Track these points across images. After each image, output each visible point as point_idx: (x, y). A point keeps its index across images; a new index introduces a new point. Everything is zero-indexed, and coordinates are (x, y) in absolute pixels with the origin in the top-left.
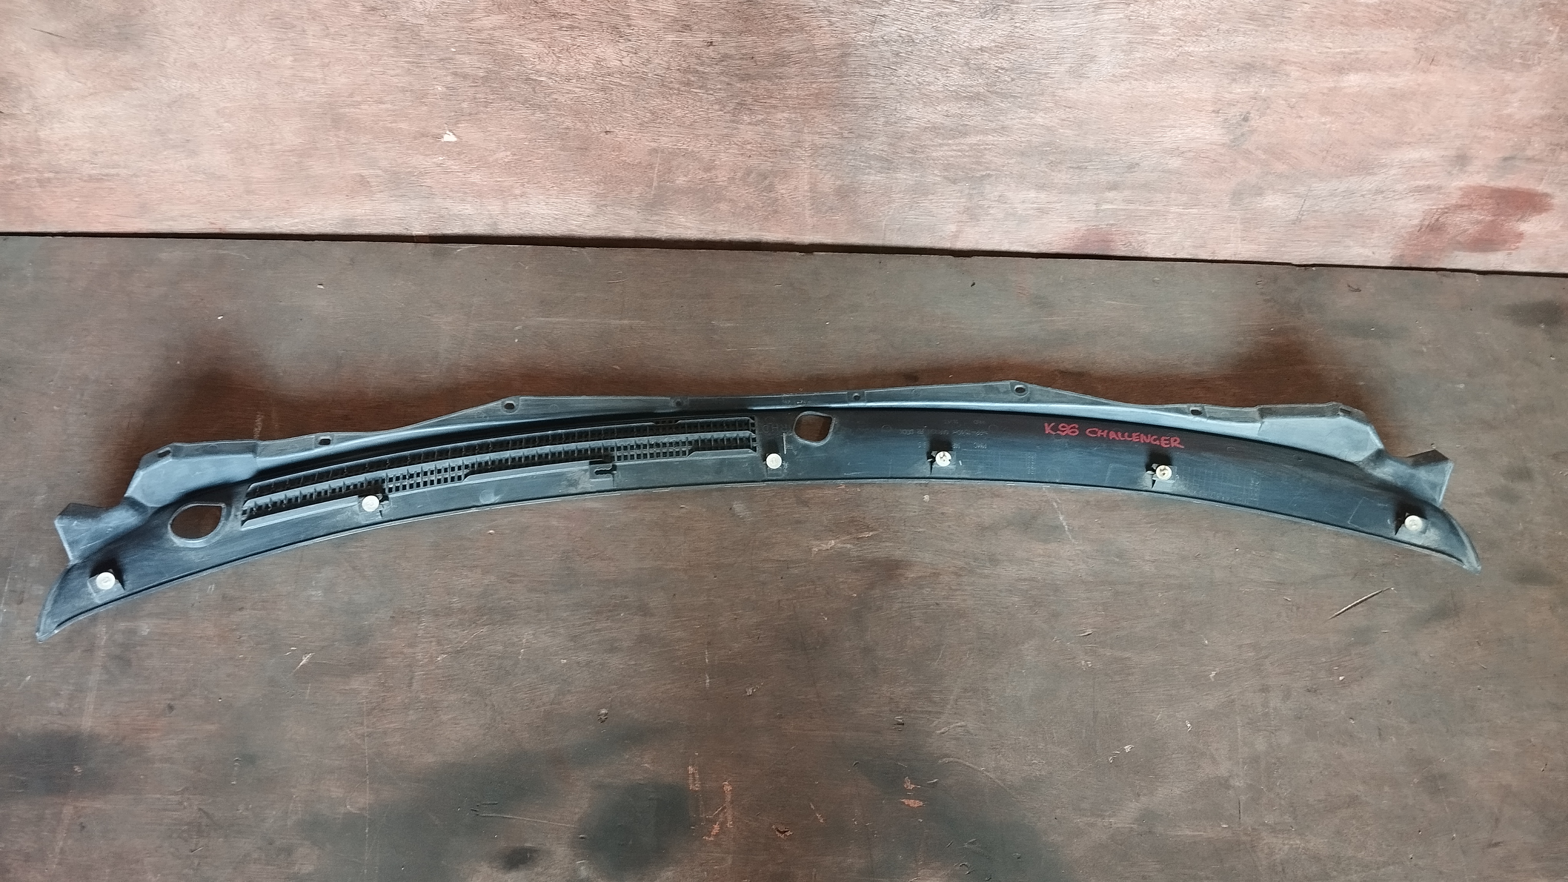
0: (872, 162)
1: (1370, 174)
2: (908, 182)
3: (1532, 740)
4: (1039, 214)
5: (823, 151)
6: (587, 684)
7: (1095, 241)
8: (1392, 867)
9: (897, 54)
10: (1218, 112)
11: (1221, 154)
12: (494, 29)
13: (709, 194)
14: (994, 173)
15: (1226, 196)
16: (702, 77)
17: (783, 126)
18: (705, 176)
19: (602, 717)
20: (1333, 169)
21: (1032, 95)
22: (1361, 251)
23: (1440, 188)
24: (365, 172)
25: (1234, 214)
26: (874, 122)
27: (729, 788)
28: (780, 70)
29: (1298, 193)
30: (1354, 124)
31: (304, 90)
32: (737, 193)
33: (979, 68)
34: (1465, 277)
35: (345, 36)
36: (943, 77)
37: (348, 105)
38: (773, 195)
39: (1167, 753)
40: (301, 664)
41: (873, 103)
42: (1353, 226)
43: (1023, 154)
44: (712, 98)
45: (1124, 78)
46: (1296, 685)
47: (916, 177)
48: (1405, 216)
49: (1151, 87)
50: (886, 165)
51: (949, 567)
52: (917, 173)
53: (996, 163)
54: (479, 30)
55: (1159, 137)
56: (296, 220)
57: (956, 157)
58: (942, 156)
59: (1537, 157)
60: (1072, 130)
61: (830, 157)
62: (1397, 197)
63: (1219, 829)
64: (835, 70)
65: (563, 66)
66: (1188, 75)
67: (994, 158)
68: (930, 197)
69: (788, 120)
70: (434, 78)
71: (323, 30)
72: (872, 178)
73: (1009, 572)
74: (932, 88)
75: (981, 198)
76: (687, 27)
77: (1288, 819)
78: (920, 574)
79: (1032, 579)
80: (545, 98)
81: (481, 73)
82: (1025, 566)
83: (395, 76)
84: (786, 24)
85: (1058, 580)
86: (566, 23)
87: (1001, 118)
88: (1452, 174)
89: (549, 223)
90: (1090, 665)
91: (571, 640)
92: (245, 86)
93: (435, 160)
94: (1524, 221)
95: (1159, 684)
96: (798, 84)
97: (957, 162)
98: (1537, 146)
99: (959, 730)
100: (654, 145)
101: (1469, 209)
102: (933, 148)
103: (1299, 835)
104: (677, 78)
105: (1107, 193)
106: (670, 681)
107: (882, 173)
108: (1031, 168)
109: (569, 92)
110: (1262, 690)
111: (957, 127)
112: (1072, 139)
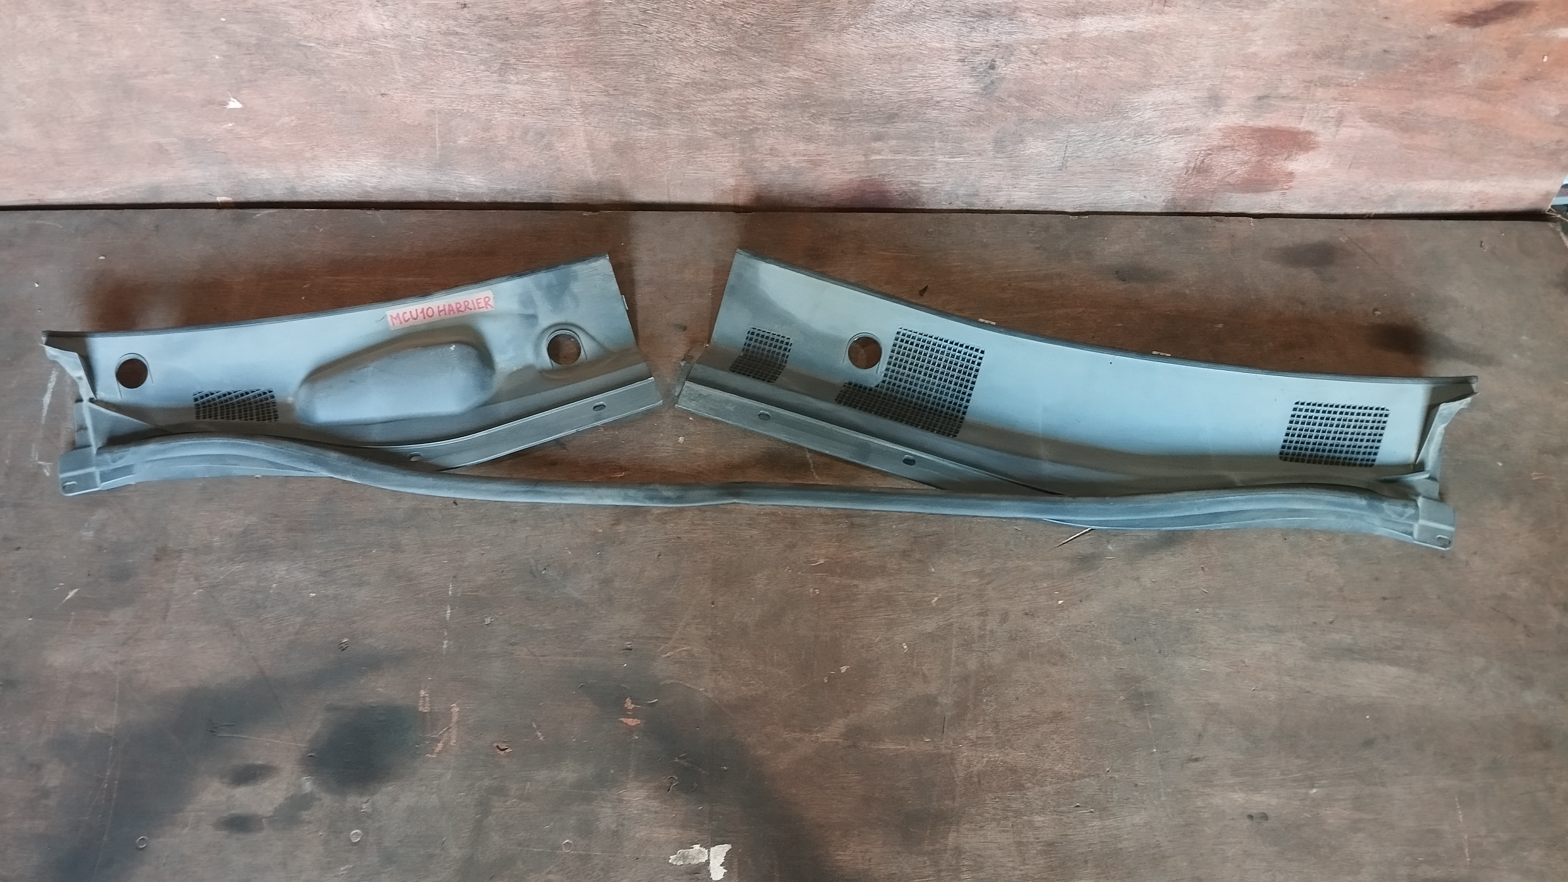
0: (642, 119)
1: (1126, 118)
2: (680, 137)
3: (1246, 660)
4: (812, 166)
5: (593, 109)
6: (333, 616)
7: (871, 192)
8: (1087, 780)
9: (645, 12)
10: (962, 61)
11: (975, 103)
13: (492, 153)
14: (760, 127)
15: (989, 144)
16: (462, 39)
17: (550, 85)
18: (485, 136)
19: (343, 645)
20: (1088, 114)
21: (781, 49)
22: (1133, 194)
23: (1199, 129)
24: (162, 141)
25: (1000, 161)
26: (635, 79)
27: (457, 709)
28: (536, 30)
29: (1059, 139)
30: (1100, 68)
32: (519, 152)
33: (727, 23)
34: (1239, 221)
36: (692, 33)
37: (136, 77)
38: (553, 153)
39: (880, 673)
40: (67, 598)
41: (631, 60)
42: (1120, 171)
43: (784, 107)
44: (476, 59)
46: (1015, 609)
47: (687, 132)
48: (1169, 159)
49: (892, 36)
50: (656, 121)
52: (687, 128)
53: (761, 117)
55: (912, 88)
56: (106, 189)
57: (721, 112)
58: (708, 112)
59: (1291, 95)
60: (826, 82)
61: (601, 115)
62: (1157, 140)
63: (922, 744)
64: (588, 29)
65: (329, 31)
66: (927, 24)
67: (757, 112)
68: (705, 152)
69: (554, 79)
70: (210, 48)
72: (645, 134)
74: (684, 44)
75: (753, 152)
79: (772, 513)
80: (317, 63)
81: (253, 41)
83: (174, 46)
85: (800, 514)
87: (757, 72)
88: (1208, 116)
89: (345, 186)
90: (818, 593)
91: (322, 575)
93: (225, 126)
94: (1293, 160)
95: (881, 609)
96: (556, 43)
97: (724, 117)
98: (1289, 84)
99: (684, 654)
100: (430, 106)
101: (1233, 150)
102: (697, 104)
103: (999, 748)
104: (439, 39)
105: (873, 144)
106: (412, 612)
107: (653, 129)
108: (795, 121)
109: (339, 56)
110: (981, 614)
111: (716, 83)
112: (828, 91)
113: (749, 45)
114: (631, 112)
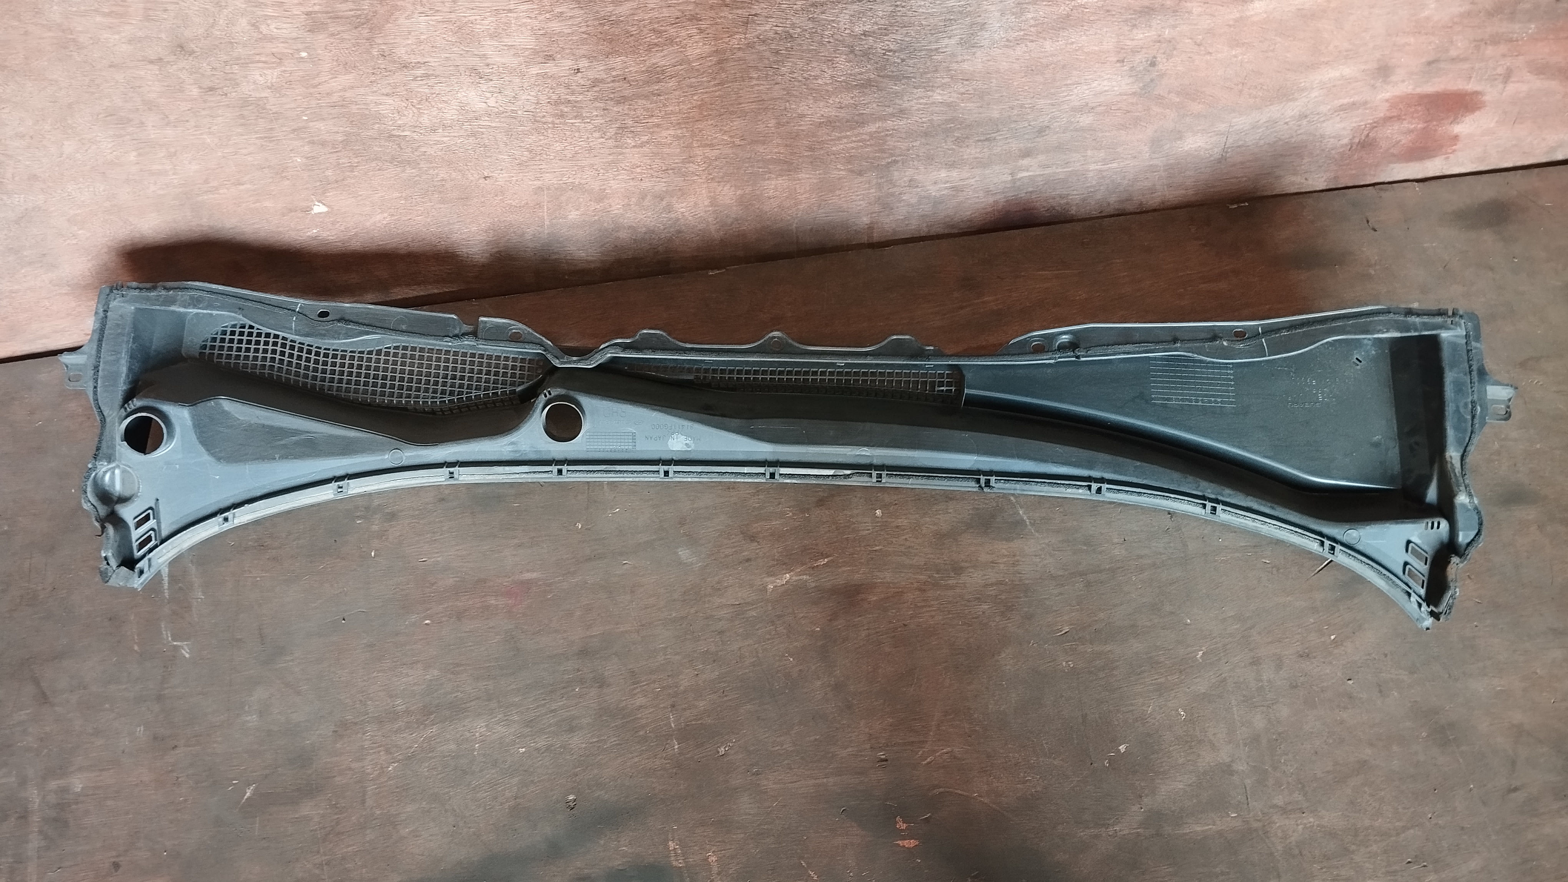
0: (770, 167)
1: (1291, 100)
2: (811, 181)
3: (1538, 671)
4: (954, 193)
5: (717, 163)
6: (550, 771)
7: (1016, 212)
8: (1412, 831)
9: (777, 52)
10: (1123, 61)
11: (1132, 104)
12: (344, 90)
13: (606, 225)
14: (899, 158)
15: (1145, 145)
16: (575, 107)
17: (671, 144)
18: (598, 207)
19: (570, 804)
20: (1252, 101)
21: (925, 73)
22: (1293, 178)
23: (1366, 103)
25: (1155, 162)
27: (714, 859)
28: (657, 87)
29: (1219, 130)
30: (1266, 52)
31: (155, 183)
32: (636, 219)
33: (866, 54)
34: (1404, 188)
35: (187, 121)
36: (829, 69)
37: (206, 192)
38: (673, 216)
39: (1163, 747)
40: (246, 797)
41: (761, 107)
42: (1281, 155)
43: (926, 134)
44: (590, 126)
45: (1019, 41)
46: (1287, 653)
47: (819, 174)
49: (1048, 46)
50: (785, 167)
51: (912, 583)
52: (820, 170)
53: (900, 148)
54: (328, 94)
55: (1066, 96)
57: (856, 148)
58: (843, 150)
59: (1461, 57)
60: (973, 102)
61: (726, 168)
62: (1322, 119)
63: (1229, 819)
64: (714, 78)
65: (426, 116)
66: (1085, 28)
67: (897, 143)
68: (838, 192)
69: (676, 137)
70: (291, 150)
71: (163, 119)
72: (774, 182)
73: (974, 579)
74: (820, 81)
75: (890, 186)
76: (550, 58)
77: (1297, 796)
78: (883, 596)
79: (1000, 583)
80: (413, 153)
81: (340, 138)
82: (990, 570)
83: (249, 154)
84: (653, 38)
85: (1027, 579)
86: (419, 72)
87: (898, 102)
90: (1072, 666)
91: (527, 726)
92: (91, 189)
93: (309, 234)
94: (1458, 123)
95: (1146, 674)
96: (678, 99)
97: (860, 153)
98: (1461, 45)
99: (945, 757)
100: (538, 183)
101: (1399, 119)
102: (832, 143)
103: (1312, 812)
104: (549, 111)
105: (1021, 161)
106: (636, 754)
107: (783, 176)
108: (937, 147)
109: (437, 143)
110: (1253, 663)
111: (853, 118)
112: (974, 111)
113: (891, 74)
114: (758, 161)
